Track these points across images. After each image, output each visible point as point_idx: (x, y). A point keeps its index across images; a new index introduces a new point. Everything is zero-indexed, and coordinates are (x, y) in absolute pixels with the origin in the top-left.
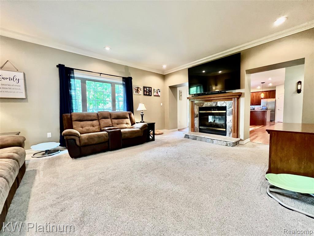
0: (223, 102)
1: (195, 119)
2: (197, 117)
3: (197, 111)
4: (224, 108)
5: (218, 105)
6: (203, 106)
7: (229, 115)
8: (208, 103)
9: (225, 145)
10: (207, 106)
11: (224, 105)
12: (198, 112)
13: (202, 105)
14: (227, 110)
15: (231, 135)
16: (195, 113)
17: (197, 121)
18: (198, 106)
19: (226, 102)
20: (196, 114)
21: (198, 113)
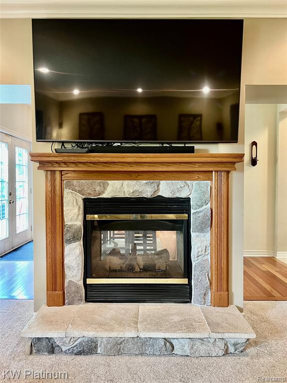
0: (180, 183)
1: (67, 248)
2: (74, 239)
3: (74, 216)
4: (183, 205)
5: (160, 194)
6: (104, 196)
7: (201, 230)
8: (126, 182)
9: (221, 353)
10: (122, 196)
11: (183, 195)
12: (81, 217)
13: (98, 189)
14: (192, 211)
15: (209, 297)
16: (67, 222)
17: (74, 254)
18: (80, 192)
19: (188, 182)
20: (70, 227)
21: (79, 223)
